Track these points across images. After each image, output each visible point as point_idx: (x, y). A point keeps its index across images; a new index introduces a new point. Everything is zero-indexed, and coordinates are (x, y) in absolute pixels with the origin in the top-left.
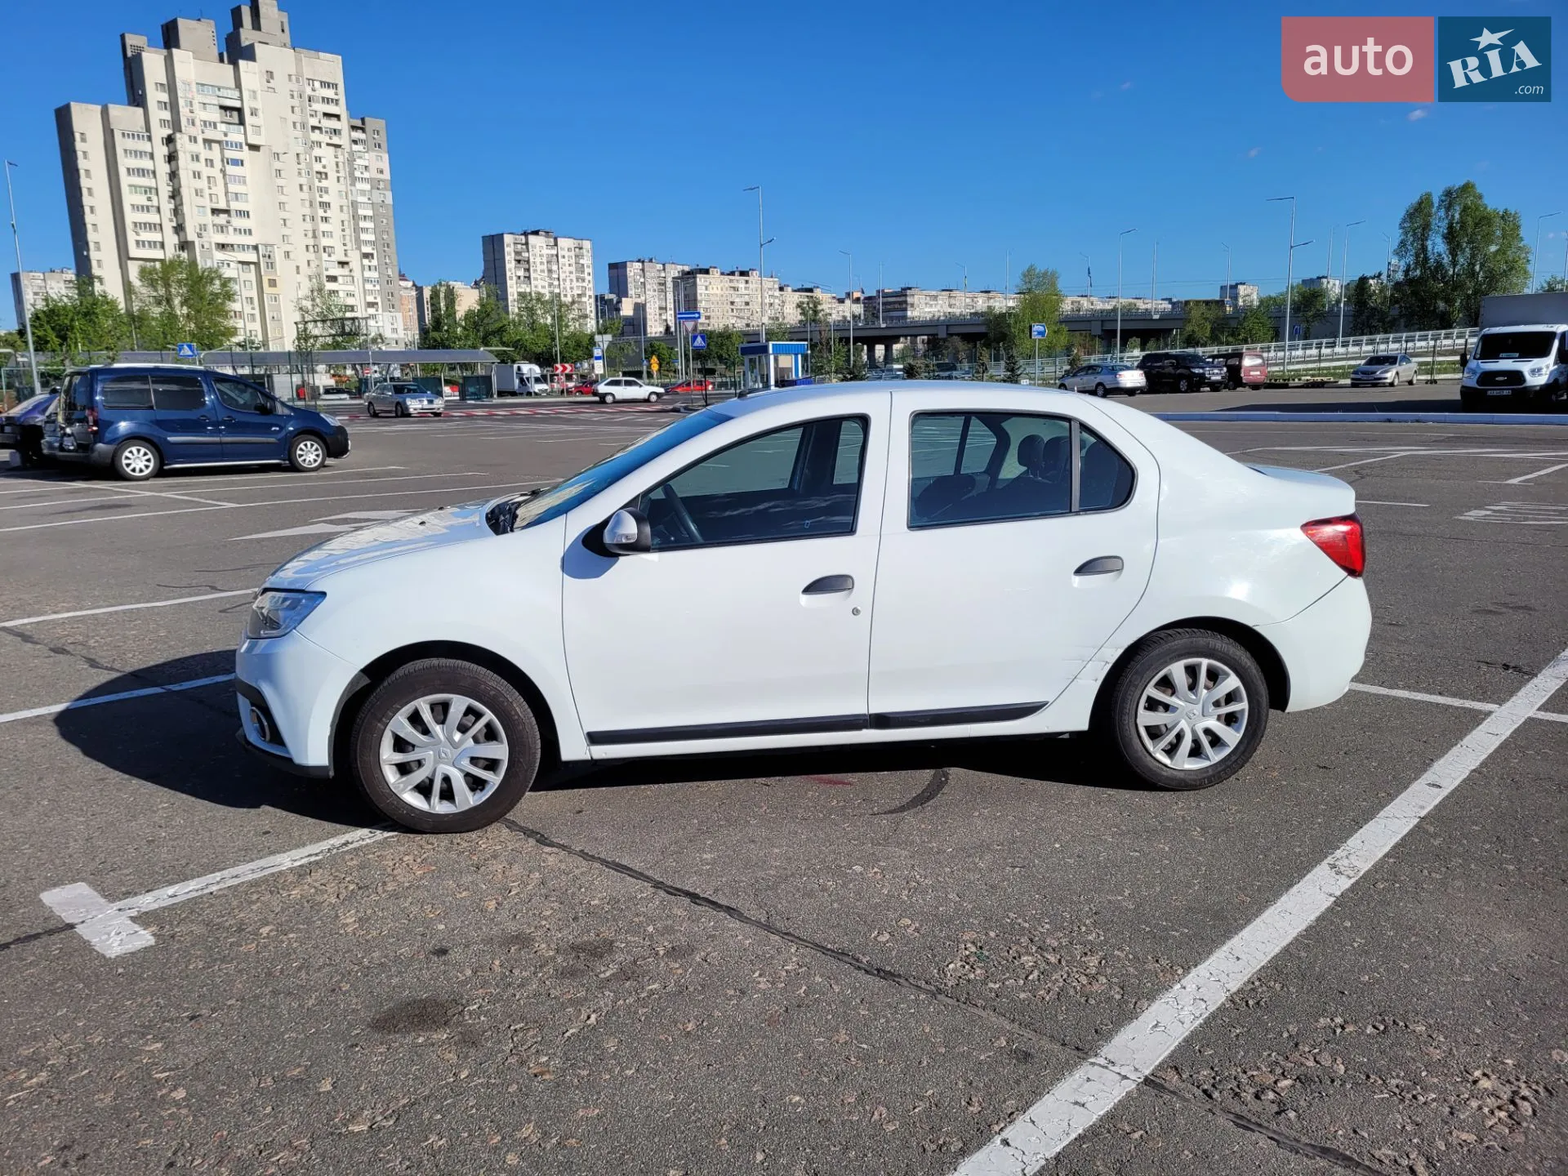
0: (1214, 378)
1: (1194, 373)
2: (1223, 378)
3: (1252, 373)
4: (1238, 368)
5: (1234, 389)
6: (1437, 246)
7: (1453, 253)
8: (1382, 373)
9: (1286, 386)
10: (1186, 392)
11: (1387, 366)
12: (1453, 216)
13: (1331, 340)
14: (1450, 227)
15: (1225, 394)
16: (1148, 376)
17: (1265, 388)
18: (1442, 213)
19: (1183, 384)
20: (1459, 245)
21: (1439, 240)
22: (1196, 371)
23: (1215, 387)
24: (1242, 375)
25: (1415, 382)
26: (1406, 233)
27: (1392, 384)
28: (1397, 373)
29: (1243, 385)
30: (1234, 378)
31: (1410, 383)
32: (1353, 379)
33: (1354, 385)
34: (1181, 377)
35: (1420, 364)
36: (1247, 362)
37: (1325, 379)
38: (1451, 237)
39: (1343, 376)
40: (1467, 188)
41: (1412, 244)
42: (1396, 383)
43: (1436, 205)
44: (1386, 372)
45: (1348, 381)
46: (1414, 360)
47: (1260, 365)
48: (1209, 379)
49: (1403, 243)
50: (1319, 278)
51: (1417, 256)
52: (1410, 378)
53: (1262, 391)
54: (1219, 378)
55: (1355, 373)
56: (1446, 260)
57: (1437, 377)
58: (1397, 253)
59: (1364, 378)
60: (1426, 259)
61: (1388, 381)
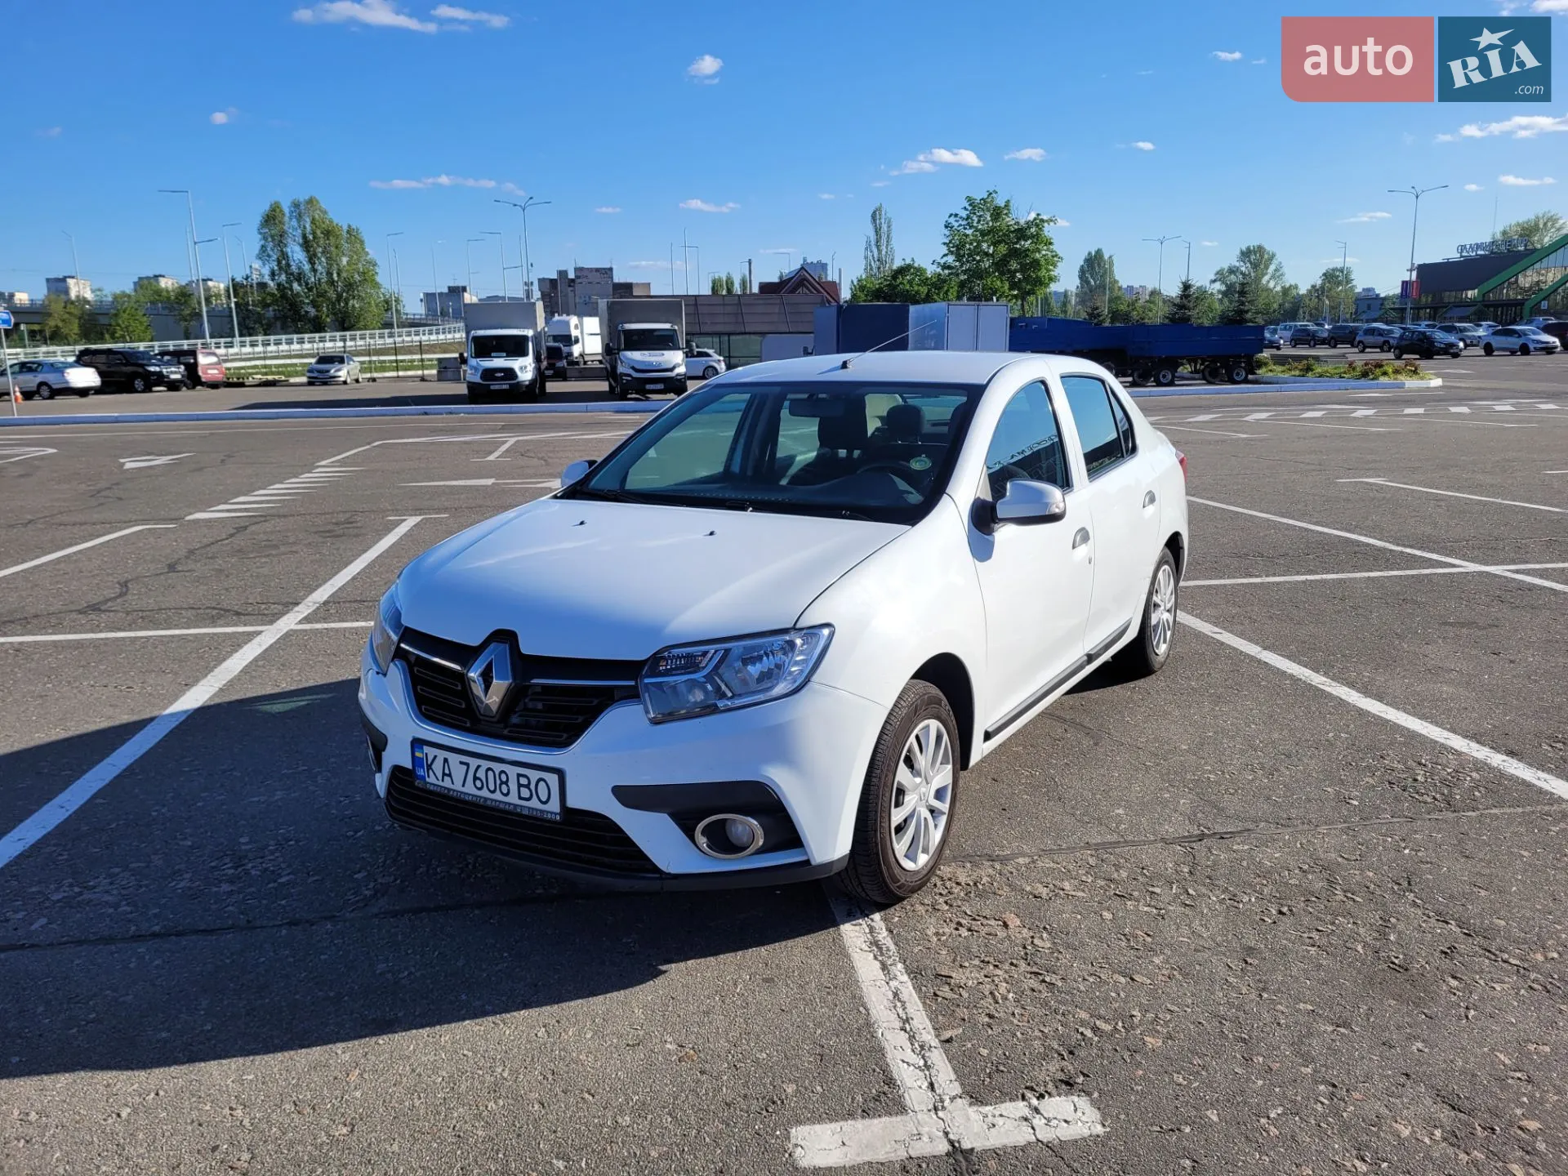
0: (173, 377)
1: (150, 372)
2: (183, 376)
3: (210, 372)
4: (196, 364)
5: (194, 388)
6: (297, 254)
7: (311, 261)
8: (336, 371)
9: (242, 385)
10: (143, 391)
11: (337, 366)
12: (305, 227)
13: (229, 340)
14: (304, 237)
15: (184, 393)
16: (101, 374)
17: (225, 387)
18: (294, 223)
19: (139, 384)
20: (315, 255)
21: (297, 249)
22: (152, 369)
23: (173, 386)
24: (200, 373)
25: (360, 380)
26: (265, 239)
27: (345, 383)
28: (348, 372)
29: (202, 384)
30: (193, 378)
31: (357, 381)
32: (309, 377)
33: (310, 384)
34: (135, 375)
35: (362, 363)
36: (203, 360)
37: (276, 377)
38: (306, 245)
39: (297, 374)
40: (311, 201)
41: (272, 250)
42: (349, 381)
43: (288, 215)
44: (339, 370)
45: (304, 379)
46: (356, 359)
47: (216, 364)
48: (168, 377)
49: (263, 248)
50: (156, 277)
51: (279, 262)
52: (356, 377)
53: (223, 391)
54: (178, 376)
55: (309, 371)
56: (307, 267)
57: (375, 375)
58: (259, 257)
59: (320, 375)
60: (288, 265)
61: (342, 379)
